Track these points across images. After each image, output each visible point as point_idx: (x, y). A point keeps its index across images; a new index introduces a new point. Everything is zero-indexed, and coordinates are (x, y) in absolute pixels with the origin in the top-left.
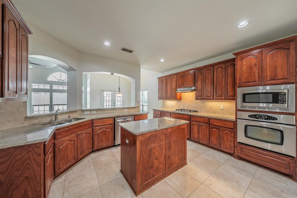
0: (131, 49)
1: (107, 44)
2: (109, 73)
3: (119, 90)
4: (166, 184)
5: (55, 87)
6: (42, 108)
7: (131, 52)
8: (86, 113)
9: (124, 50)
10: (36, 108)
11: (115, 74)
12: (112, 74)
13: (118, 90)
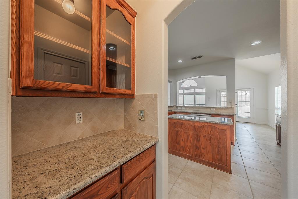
0: (199, 55)
1: (180, 61)
2: (197, 77)
5: (186, 91)
7: (201, 57)
8: (178, 108)
11: (202, 77)
12: (199, 77)
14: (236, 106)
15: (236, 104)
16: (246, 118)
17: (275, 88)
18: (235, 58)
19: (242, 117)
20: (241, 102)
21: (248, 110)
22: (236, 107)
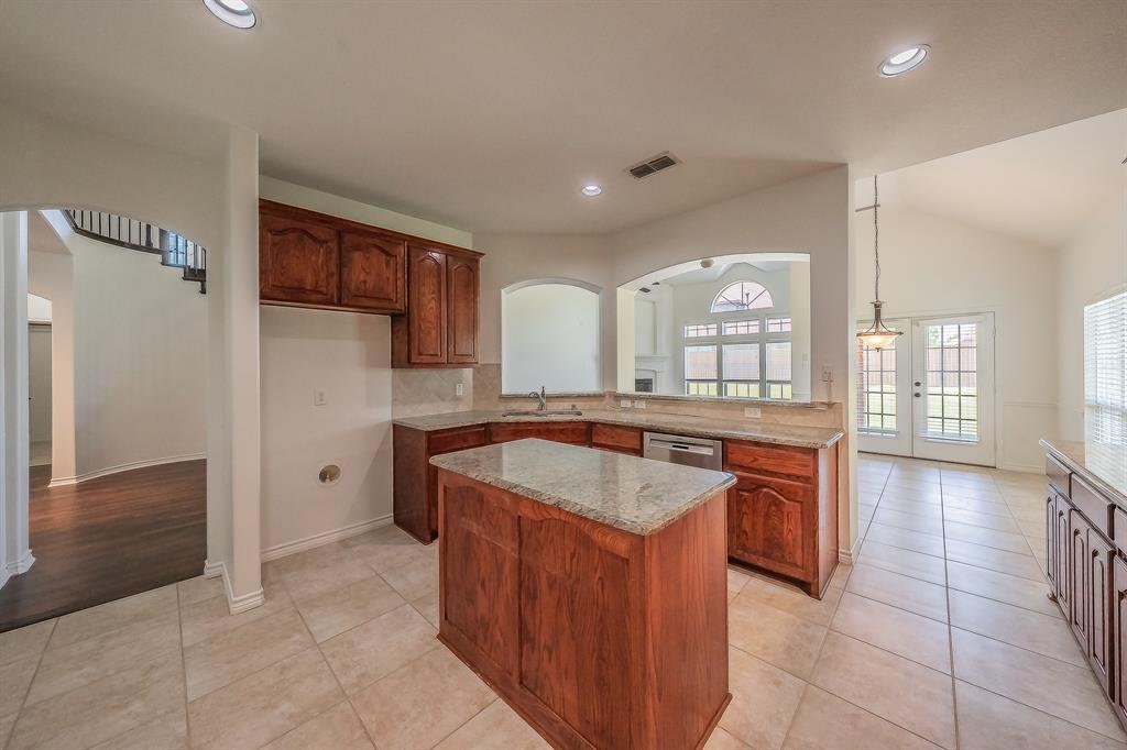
1: (592, 189)
2: (696, 264)
3: (878, 313)
4: (474, 709)
5: (730, 330)
6: (703, 386)
9: (641, 171)
10: (693, 386)
13: (872, 316)
14: (917, 390)
15: (918, 384)
16: (959, 443)
17: (1086, 309)
18: (845, 165)
19: (943, 441)
20: (939, 374)
21: (970, 408)
22: (917, 395)
